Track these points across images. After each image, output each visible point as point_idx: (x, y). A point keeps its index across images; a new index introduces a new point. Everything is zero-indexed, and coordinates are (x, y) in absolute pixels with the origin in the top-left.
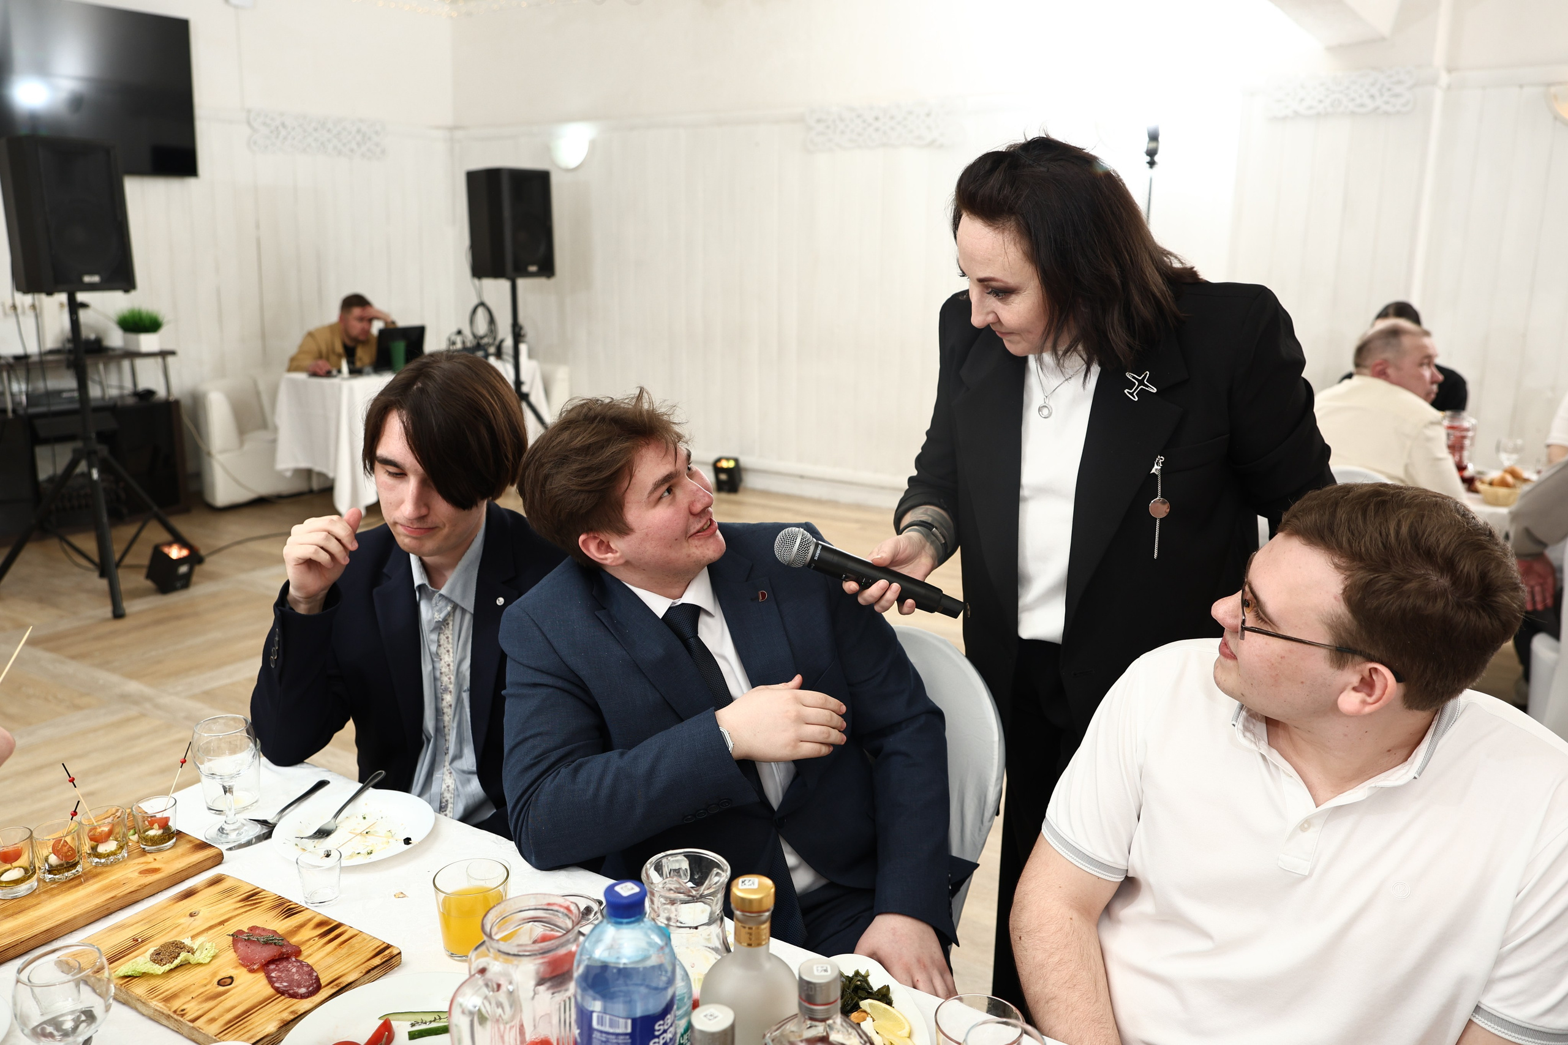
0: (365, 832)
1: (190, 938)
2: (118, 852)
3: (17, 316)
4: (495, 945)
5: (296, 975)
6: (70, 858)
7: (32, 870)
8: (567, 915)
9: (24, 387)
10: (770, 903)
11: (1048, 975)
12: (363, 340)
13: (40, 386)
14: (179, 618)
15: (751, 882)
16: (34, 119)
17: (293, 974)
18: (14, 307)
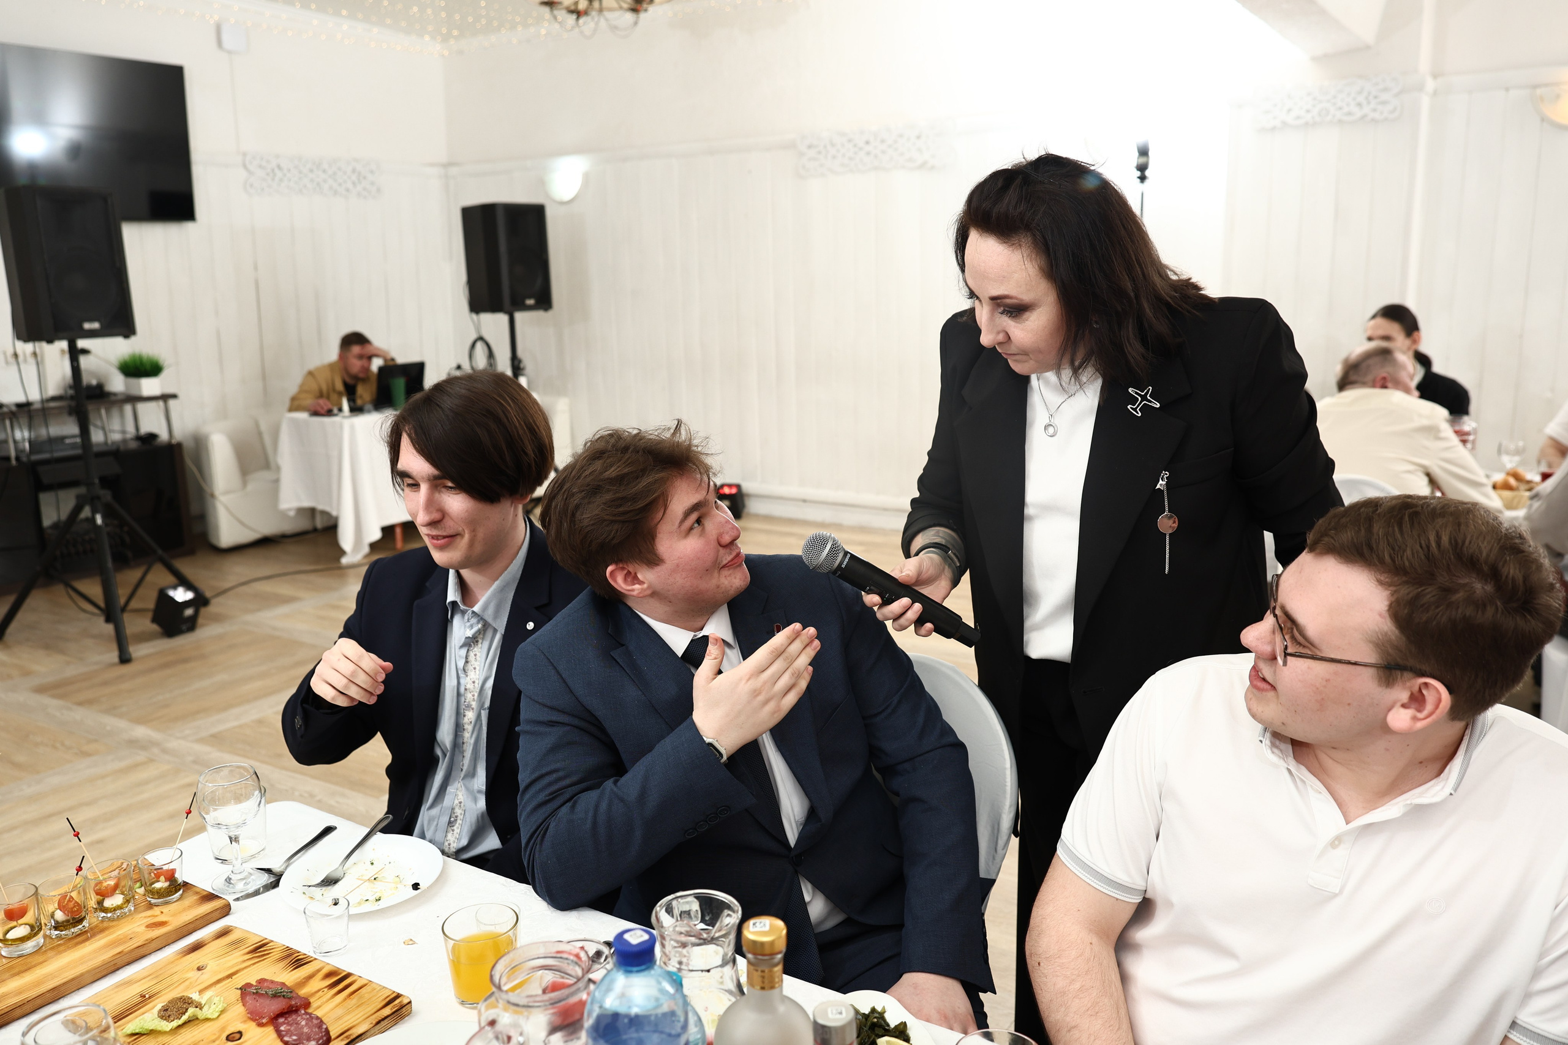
0: (373, 878)
1: (198, 993)
2: (125, 906)
3: (18, 364)
4: (504, 996)
5: (305, 1028)
6: (76, 913)
7: (38, 926)
8: (576, 963)
9: (26, 434)
10: (782, 945)
11: (1069, 1003)
12: (363, 377)
13: (43, 432)
14: (185, 661)
15: (762, 924)
16: (33, 168)
17: (302, 1027)
18: (16, 355)
